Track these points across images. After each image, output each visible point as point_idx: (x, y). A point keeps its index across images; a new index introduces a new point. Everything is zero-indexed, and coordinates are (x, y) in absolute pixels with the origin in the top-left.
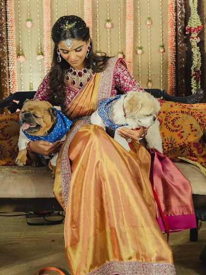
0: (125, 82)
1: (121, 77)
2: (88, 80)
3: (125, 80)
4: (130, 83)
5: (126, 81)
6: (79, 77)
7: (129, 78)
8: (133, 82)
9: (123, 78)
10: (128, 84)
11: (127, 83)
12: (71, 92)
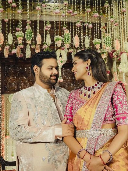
0: (117, 100)
3: (118, 98)
4: (121, 103)
10: (119, 102)
11: (119, 101)
12: (81, 103)
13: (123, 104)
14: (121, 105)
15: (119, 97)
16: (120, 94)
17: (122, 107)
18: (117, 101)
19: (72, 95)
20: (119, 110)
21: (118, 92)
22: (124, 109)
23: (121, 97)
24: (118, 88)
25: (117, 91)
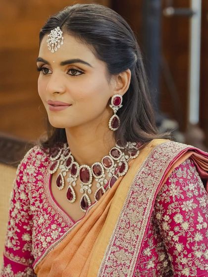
0: (172, 229)
1: (169, 212)
2: (100, 194)
3: (173, 224)
4: (183, 240)
5: (177, 229)
6: (81, 183)
7: (185, 226)
8: (190, 240)
9: (172, 216)
10: (176, 238)
11: (176, 234)
12: (54, 226)
13: (192, 244)
14: (185, 248)
15: (178, 218)
16: (181, 209)
17: (190, 255)
18: (171, 233)
19: (25, 178)
20: (181, 264)
21: (172, 202)
22: (197, 263)
23: (185, 219)
24: (173, 186)
25: (171, 197)
